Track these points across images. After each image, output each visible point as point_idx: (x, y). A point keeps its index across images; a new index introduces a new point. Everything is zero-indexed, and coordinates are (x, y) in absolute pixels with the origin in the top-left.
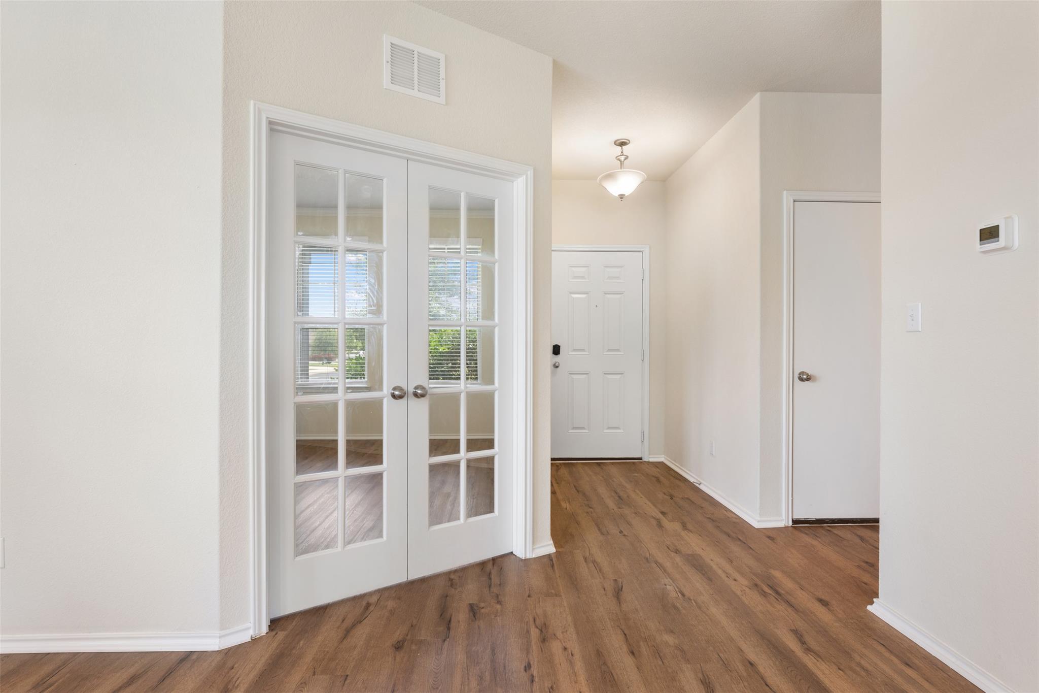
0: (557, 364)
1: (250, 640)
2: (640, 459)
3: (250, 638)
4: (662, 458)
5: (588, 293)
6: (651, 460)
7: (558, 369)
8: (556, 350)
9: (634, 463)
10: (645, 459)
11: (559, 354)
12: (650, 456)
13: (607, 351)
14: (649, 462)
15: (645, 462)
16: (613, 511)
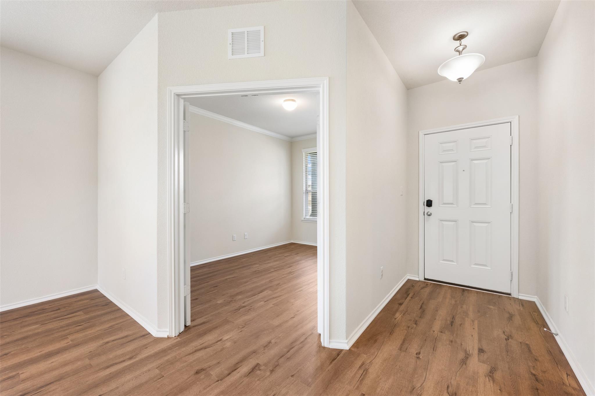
0: (429, 213)
1: (167, 337)
2: (510, 294)
3: (167, 336)
4: (535, 298)
5: (456, 161)
6: (520, 298)
7: (430, 217)
8: (429, 203)
9: (500, 296)
10: (515, 295)
11: (432, 206)
12: (520, 294)
13: (474, 205)
14: (518, 299)
15: (514, 298)
16: (432, 332)
